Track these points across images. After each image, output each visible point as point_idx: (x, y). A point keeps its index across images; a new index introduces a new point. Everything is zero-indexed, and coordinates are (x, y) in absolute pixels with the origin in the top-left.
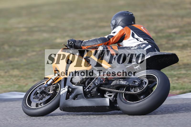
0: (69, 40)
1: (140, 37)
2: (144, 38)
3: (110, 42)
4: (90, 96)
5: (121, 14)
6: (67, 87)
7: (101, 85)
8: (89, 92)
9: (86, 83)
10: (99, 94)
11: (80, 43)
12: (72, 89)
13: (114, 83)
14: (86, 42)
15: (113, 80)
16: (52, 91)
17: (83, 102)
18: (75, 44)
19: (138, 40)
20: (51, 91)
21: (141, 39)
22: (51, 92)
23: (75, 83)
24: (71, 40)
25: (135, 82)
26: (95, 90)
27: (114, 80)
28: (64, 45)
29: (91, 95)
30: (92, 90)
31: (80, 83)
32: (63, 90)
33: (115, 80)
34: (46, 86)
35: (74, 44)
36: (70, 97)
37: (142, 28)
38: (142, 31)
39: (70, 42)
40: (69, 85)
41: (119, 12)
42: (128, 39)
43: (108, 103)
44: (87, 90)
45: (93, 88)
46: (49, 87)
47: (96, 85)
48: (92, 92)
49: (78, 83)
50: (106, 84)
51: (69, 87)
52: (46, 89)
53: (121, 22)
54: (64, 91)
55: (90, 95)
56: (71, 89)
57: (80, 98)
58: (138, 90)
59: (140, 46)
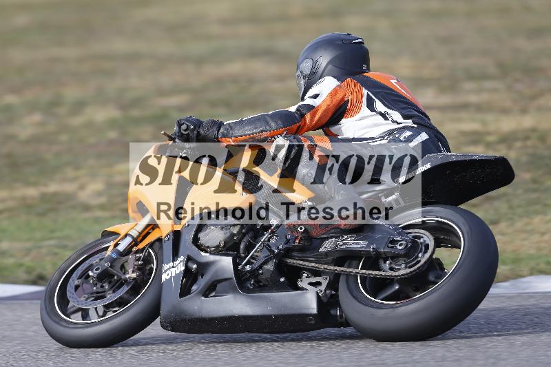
0: (180, 120)
1: (393, 110)
2: (403, 112)
3: (305, 123)
4: (253, 284)
5: (329, 43)
6: (182, 258)
7: (288, 252)
8: (254, 273)
9: (242, 246)
10: (282, 279)
11: (215, 129)
12: (199, 264)
13: (327, 246)
14: (232, 125)
15: (324, 238)
16: (133, 272)
17: (235, 305)
18: (199, 132)
19: (386, 119)
20: (130, 271)
21: (396, 116)
22: (131, 275)
23: (208, 247)
24: (187, 120)
25: (393, 242)
26: (270, 267)
27: (327, 238)
28: (165, 134)
29: (258, 282)
30: (261, 267)
31: (224, 247)
32: (169, 269)
33: (332, 237)
34: (114, 256)
35: (195, 132)
36: (194, 288)
37: (393, 81)
38: (395, 91)
39: (184, 127)
40: (189, 253)
41: (323, 36)
42: (358, 116)
43: (313, 307)
44: (248, 268)
45: (266, 262)
46: (124, 259)
47: (274, 252)
48: (262, 274)
49: (218, 247)
50: (302, 249)
51: (189, 259)
52: (114, 266)
53: (330, 66)
54: (172, 271)
55: (255, 282)
56: (195, 266)
57: (225, 292)
58: (403, 266)
59: (397, 136)
